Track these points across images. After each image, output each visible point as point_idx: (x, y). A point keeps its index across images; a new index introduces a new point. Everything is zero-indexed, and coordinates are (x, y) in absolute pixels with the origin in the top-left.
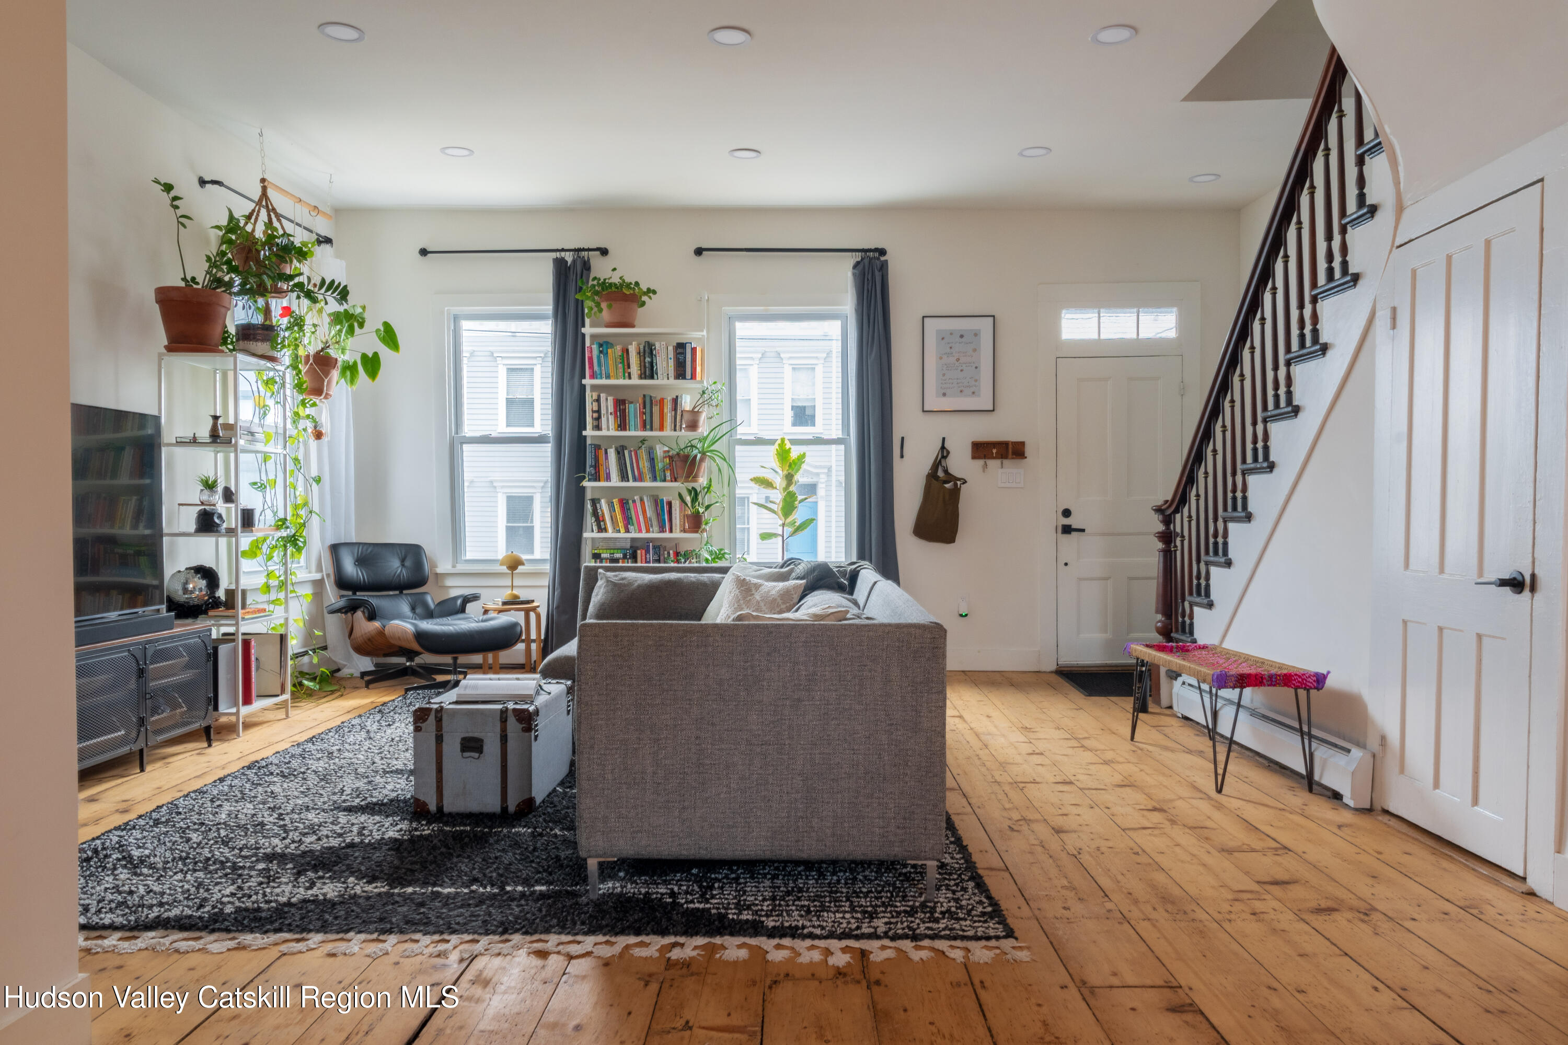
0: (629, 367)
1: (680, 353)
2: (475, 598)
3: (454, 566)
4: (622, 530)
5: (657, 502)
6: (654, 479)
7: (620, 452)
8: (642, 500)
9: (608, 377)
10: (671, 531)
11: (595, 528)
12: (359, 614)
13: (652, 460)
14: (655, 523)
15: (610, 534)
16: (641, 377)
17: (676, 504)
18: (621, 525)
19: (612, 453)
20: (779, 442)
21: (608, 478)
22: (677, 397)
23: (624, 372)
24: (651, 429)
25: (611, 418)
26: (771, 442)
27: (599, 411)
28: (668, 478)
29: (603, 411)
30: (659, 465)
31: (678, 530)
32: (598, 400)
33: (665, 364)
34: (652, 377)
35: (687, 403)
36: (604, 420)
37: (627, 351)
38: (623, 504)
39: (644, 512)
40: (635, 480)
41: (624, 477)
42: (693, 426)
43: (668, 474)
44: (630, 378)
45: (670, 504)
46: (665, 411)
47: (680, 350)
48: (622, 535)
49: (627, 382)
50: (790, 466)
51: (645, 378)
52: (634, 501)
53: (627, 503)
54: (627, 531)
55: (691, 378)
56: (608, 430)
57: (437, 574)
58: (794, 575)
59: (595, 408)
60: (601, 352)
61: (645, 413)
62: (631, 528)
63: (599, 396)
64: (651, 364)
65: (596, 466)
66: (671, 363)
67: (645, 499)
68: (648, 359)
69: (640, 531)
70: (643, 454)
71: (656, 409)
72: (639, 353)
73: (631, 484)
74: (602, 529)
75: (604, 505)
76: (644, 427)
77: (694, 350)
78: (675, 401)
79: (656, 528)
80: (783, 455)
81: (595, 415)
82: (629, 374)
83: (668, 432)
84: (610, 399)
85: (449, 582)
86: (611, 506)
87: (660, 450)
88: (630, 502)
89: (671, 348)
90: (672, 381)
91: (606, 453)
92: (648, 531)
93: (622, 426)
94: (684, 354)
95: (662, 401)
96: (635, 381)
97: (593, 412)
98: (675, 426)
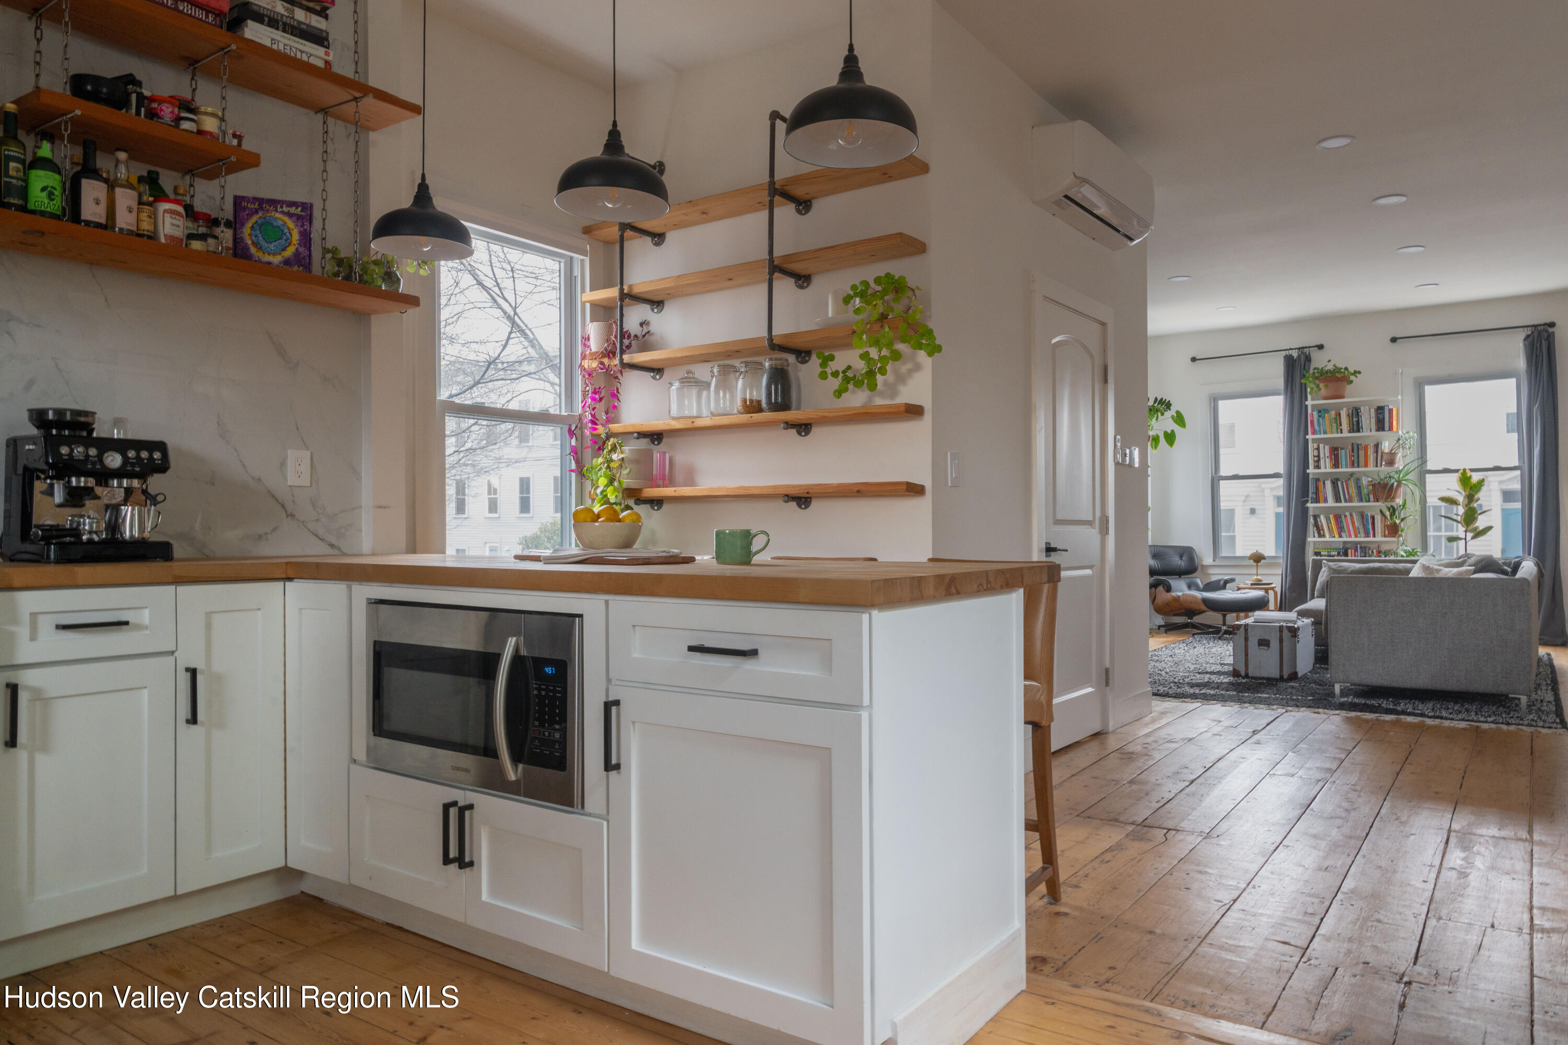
0: (1341, 425)
1: (1380, 413)
2: (1232, 580)
3: (1214, 561)
4: (1337, 536)
5: (1362, 516)
6: (1361, 500)
7: (1334, 483)
8: (1351, 515)
9: (1325, 433)
10: (1374, 536)
11: (1316, 535)
12: (1161, 588)
13: (1359, 488)
14: (1362, 531)
15: (1328, 538)
16: (1350, 432)
17: (1378, 518)
18: (1336, 532)
19: (1328, 484)
20: (1461, 471)
21: (1326, 501)
22: (1378, 444)
23: (1337, 429)
24: (1358, 466)
25: (1328, 460)
26: (1456, 471)
27: (1318, 456)
28: (1372, 499)
29: (1322, 455)
30: (1365, 491)
31: (1380, 536)
32: (1318, 449)
33: (1368, 422)
34: (1358, 431)
35: (1386, 447)
36: (1322, 462)
37: (1340, 414)
38: (1338, 518)
39: (1353, 523)
40: (1346, 501)
41: (1337, 499)
42: (1391, 463)
43: (1372, 497)
44: (1341, 432)
45: (1373, 518)
46: (1369, 453)
47: (1379, 411)
48: (1337, 539)
49: (1339, 435)
50: (1471, 488)
51: (1353, 432)
52: (1345, 516)
53: (1340, 517)
54: (1340, 536)
55: (1389, 430)
56: (1326, 468)
57: (1203, 565)
58: (1467, 564)
59: (1316, 454)
60: (1320, 416)
61: (1353, 456)
62: (1343, 534)
63: (1319, 446)
64: (1358, 422)
65: (1317, 492)
66: (1373, 420)
67: (1354, 514)
68: (1355, 419)
69: (1350, 536)
70: (1352, 484)
71: (1362, 453)
72: (1348, 415)
73: (1343, 504)
74: (1320, 536)
75: (1323, 519)
76: (1353, 465)
77: (1391, 411)
78: (1377, 446)
79: (1363, 535)
80: (1465, 480)
81: (1316, 459)
82: (1341, 430)
83: (1371, 468)
84: (1327, 448)
85: (1211, 571)
86: (1328, 519)
87: (1365, 481)
88: (1343, 517)
89: (1373, 411)
90: (1374, 433)
91: (1324, 483)
92: (1356, 536)
93: (1336, 465)
94: (1383, 414)
95: (1366, 447)
96: (1346, 434)
97: (1314, 456)
98: (1377, 463)
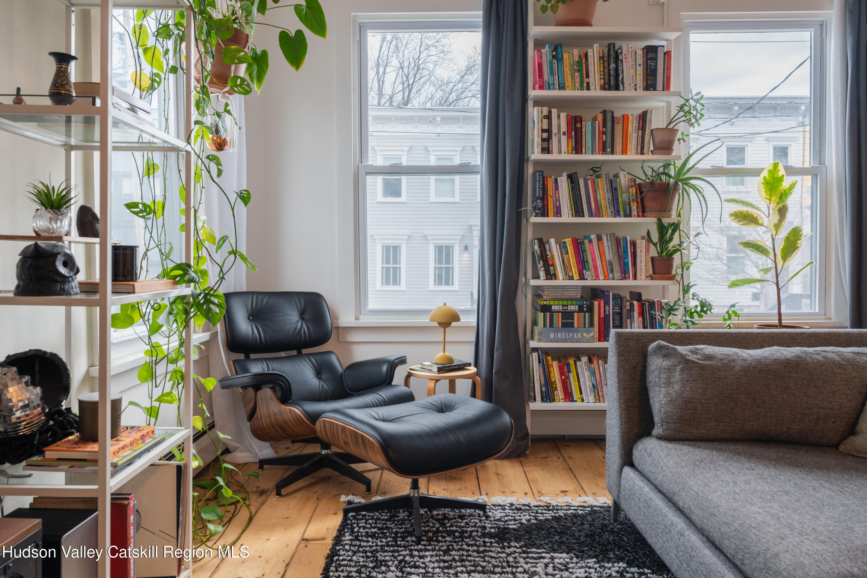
0: (588, 76)
1: (651, 59)
2: (401, 362)
3: (357, 319)
4: (576, 276)
5: (618, 242)
6: (617, 214)
7: (572, 179)
8: (599, 239)
9: (562, 87)
10: (635, 278)
11: (542, 274)
13: (614, 190)
14: (616, 268)
15: (561, 281)
16: (603, 88)
17: (641, 245)
18: (575, 270)
19: (563, 182)
21: (558, 213)
22: (645, 112)
23: (582, 82)
24: (612, 153)
25: (564, 139)
27: (549, 131)
28: (635, 213)
29: (555, 130)
30: (623, 197)
31: (643, 277)
32: (549, 117)
33: (632, 71)
34: (617, 88)
36: (555, 140)
37: (586, 55)
38: (578, 246)
39: (602, 254)
40: (591, 215)
41: (578, 211)
42: (666, 148)
43: (634, 206)
44: (588, 88)
45: (634, 244)
46: (630, 129)
47: (651, 55)
48: (577, 282)
49: (585, 93)
50: (780, 198)
51: (609, 89)
52: (590, 241)
53: (582, 243)
54: (582, 277)
55: (664, 89)
56: (560, 152)
57: (338, 328)
59: (545, 127)
60: (554, 57)
61: (604, 133)
62: (587, 274)
63: (550, 112)
64: (617, 70)
65: (544, 198)
66: (640, 70)
67: (604, 238)
68: (613, 66)
69: (597, 278)
70: (602, 185)
71: (618, 128)
72: (601, 58)
73: (587, 219)
74: (551, 275)
75: (553, 245)
76: (604, 151)
77: (668, 54)
78: (643, 117)
79: (618, 274)
80: (773, 183)
81: (545, 135)
82: (588, 84)
83: (631, 156)
84: (563, 115)
85: (353, 337)
86: (563, 247)
87: (624, 180)
88: (586, 241)
89: (639, 52)
90: (640, 92)
91: (556, 181)
92: (606, 278)
93: (578, 149)
94: (655, 59)
95: (625, 118)
96: (596, 92)
97: (543, 131)
98: (642, 148)
